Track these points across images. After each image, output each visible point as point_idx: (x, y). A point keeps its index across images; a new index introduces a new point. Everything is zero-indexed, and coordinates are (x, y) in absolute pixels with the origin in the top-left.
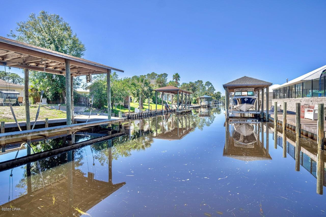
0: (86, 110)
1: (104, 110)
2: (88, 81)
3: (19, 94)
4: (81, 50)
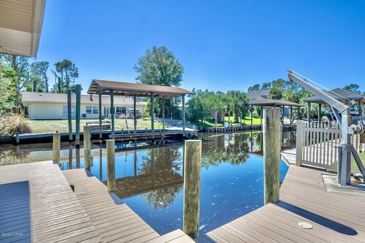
4: (180, 72)
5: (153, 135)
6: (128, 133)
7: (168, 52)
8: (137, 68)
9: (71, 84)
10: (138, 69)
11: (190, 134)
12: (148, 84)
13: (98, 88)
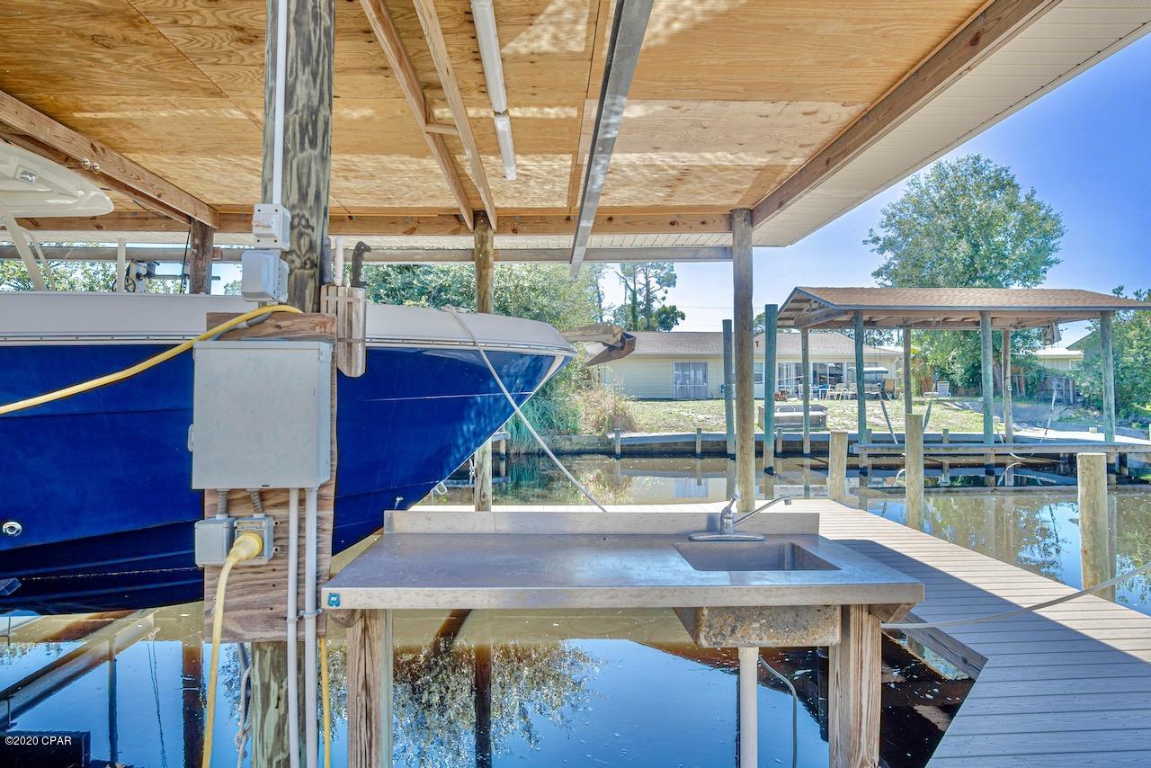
0: (1064, 417)
1: (1130, 420)
2: (1048, 342)
3: (887, 372)
4: (1047, 235)
5: (992, 452)
6: (893, 442)
7: (993, 169)
8: (876, 240)
9: (656, 306)
10: (881, 242)
11: (1129, 456)
12: (922, 285)
13: (804, 312)
